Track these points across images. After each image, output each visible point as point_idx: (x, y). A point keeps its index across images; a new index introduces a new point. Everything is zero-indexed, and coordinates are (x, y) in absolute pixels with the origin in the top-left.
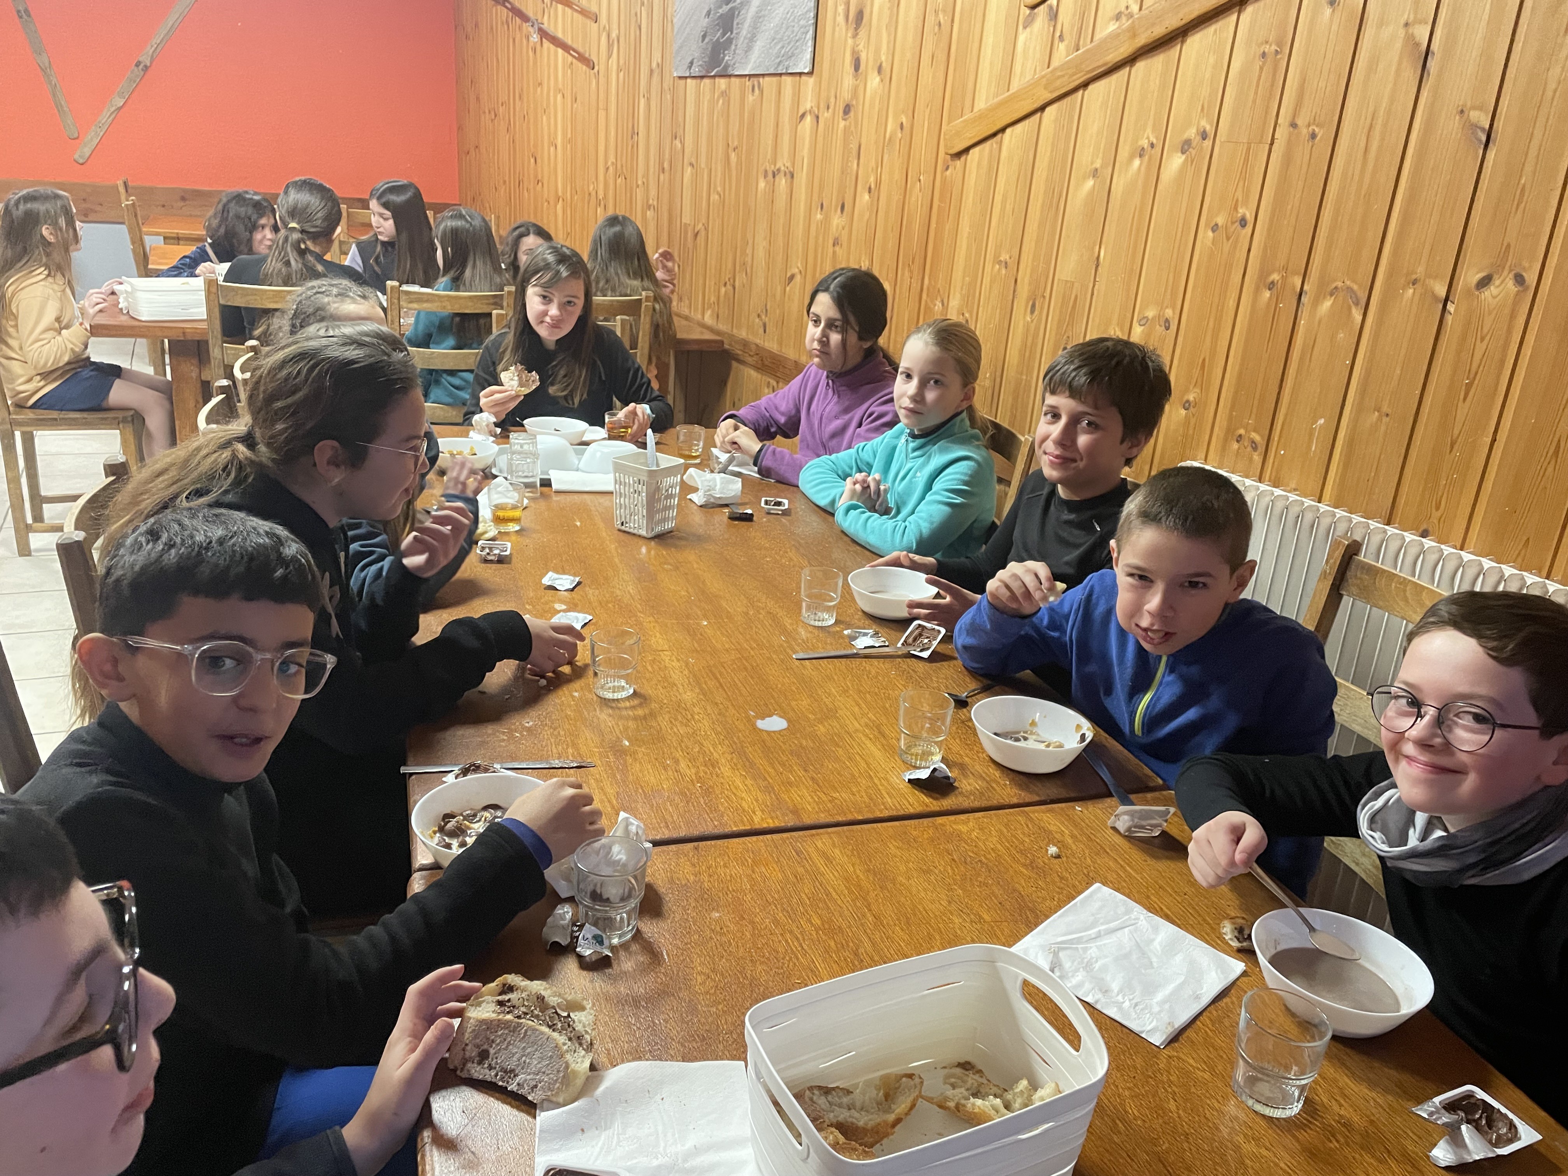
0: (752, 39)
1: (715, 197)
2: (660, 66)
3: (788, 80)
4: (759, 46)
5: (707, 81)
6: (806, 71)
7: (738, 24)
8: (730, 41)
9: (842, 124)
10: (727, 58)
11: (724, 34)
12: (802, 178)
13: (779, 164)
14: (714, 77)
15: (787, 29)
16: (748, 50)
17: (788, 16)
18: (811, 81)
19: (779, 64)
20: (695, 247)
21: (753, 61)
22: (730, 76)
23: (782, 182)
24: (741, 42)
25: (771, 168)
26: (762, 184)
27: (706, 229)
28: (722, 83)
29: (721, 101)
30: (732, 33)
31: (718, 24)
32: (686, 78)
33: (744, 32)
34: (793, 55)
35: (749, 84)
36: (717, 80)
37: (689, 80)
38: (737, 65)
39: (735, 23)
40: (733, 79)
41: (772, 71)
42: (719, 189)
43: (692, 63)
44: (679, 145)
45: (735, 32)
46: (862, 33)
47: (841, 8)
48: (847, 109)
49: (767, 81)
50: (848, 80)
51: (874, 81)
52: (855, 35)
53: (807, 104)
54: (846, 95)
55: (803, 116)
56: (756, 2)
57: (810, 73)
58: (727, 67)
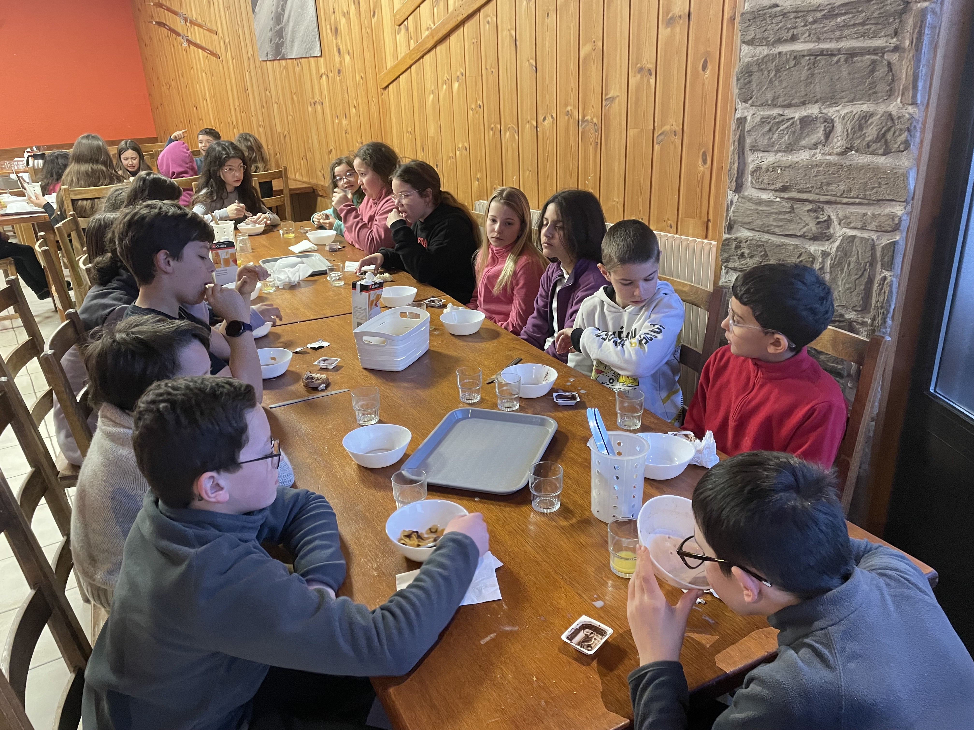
1: (290, 118)
4: (296, 44)
8: (283, 43)
9: (338, 78)
11: (280, 40)
12: (327, 104)
13: (316, 99)
14: (279, 60)
20: (285, 143)
22: (286, 59)
23: (318, 107)
25: (312, 101)
26: (310, 109)
27: (289, 133)
29: (284, 71)
33: (289, 39)
42: (291, 113)
44: (269, 94)
46: (339, 38)
47: (328, 27)
48: (339, 71)
49: (302, 61)
50: (337, 59)
51: (347, 58)
52: (336, 38)
53: (323, 70)
54: (337, 66)
55: (321, 76)
56: (291, 24)
57: (321, 56)
58: (284, 55)
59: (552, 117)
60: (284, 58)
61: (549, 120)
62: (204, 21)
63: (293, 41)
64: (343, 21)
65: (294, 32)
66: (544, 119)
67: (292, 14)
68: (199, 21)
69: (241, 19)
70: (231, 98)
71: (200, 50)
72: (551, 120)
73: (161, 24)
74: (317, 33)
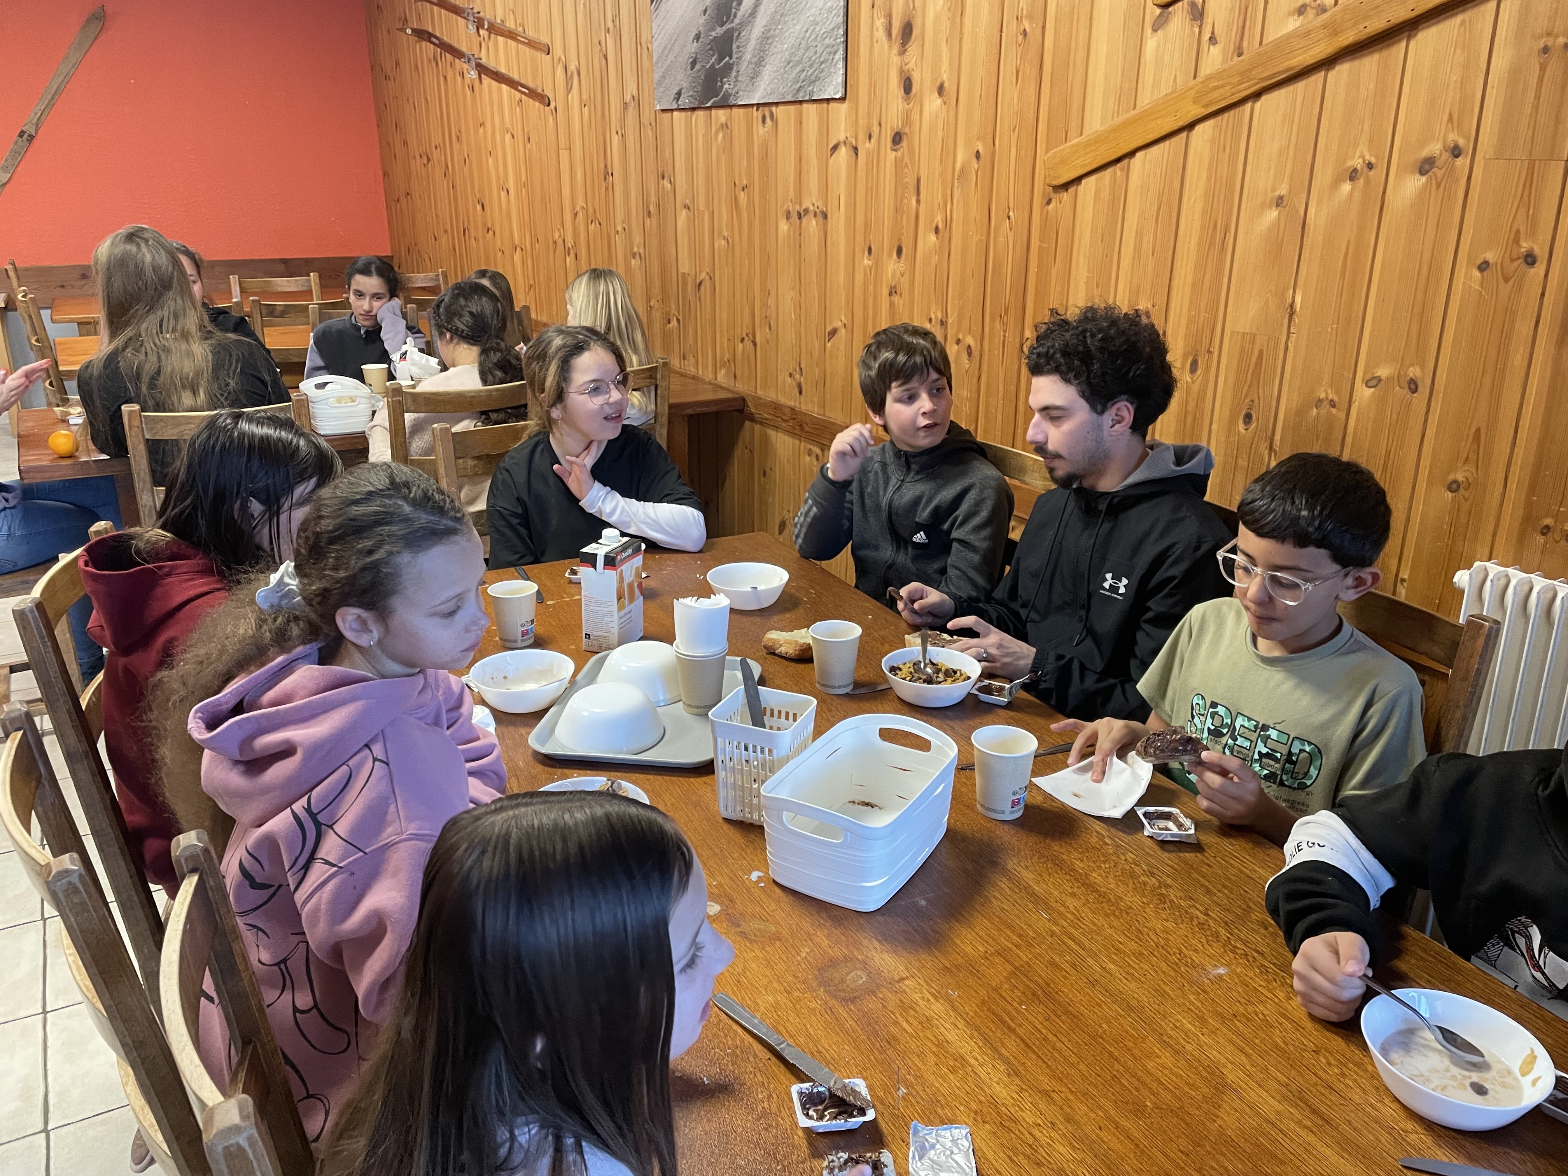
1: (721, 243)
3: (813, 107)
4: (769, 71)
5: (700, 113)
6: (836, 96)
7: (738, 47)
8: (729, 68)
9: (892, 155)
10: (726, 86)
11: (720, 60)
12: (839, 218)
13: (806, 204)
14: (710, 108)
15: (808, 49)
16: (755, 76)
17: (808, 34)
18: (844, 106)
19: (798, 90)
20: (698, 298)
21: (762, 87)
22: (731, 107)
23: (812, 224)
24: (743, 68)
25: (795, 209)
26: (784, 227)
28: (721, 115)
29: (720, 136)
30: (731, 58)
31: (711, 49)
32: (672, 110)
33: (747, 57)
34: (818, 78)
35: (756, 114)
36: (713, 111)
37: (675, 113)
38: (741, 93)
39: (734, 46)
40: (735, 110)
41: (790, 98)
42: (726, 233)
43: (679, 94)
44: (668, 186)
45: (735, 56)
46: (913, 49)
48: (897, 138)
50: (896, 105)
51: (934, 104)
52: (902, 51)
54: (894, 121)
55: (835, 148)
56: (761, 21)
57: (843, 98)
58: (726, 96)
60: (725, 104)
63: (759, 63)
74: (841, 39)
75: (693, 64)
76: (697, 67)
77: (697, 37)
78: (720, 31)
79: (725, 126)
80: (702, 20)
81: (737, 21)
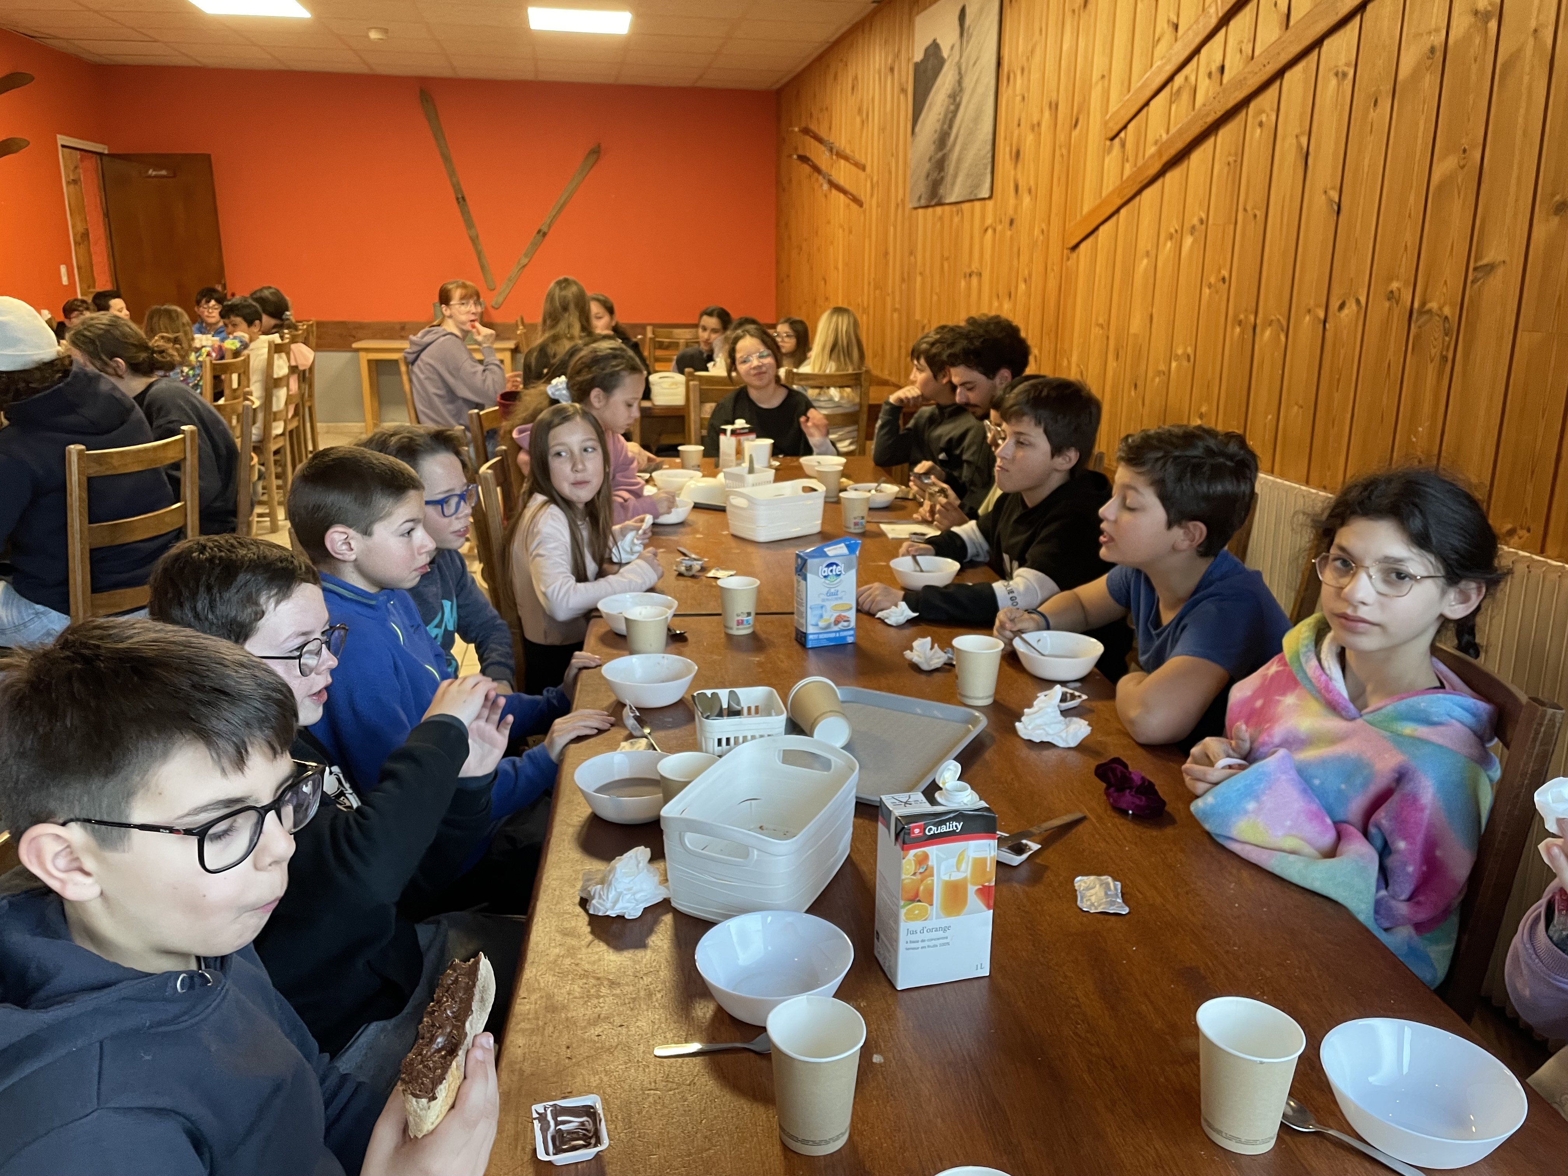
0: (955, 176)
1: (935, 298)
2: (903, 201)
3: (977, 204)
4: (960, 179)
5: (930, 210)
6: (987, 196)
8: (942, 178)
9: (1009, 233)
10: (941, 191)
11: (939, 174)
12: (986, 277)
13: (973, 268)
14: (934, 206)
15: (976, 166)
16: (953, 184)
17: (976, 157)
18: (990, 203)
19: (972, 193)
21: (956, 191)
22: (943, 204)
23: (975, 280)
24: (949, 179)
25: (967, 271)
26: (963, 283)
28: (939, 210)
29: (938, 224)
30: (944, 173)
31: (936, 167)
32: (917, 208)
33: (951, 172)
34: (979, 185)
35: (955, 209)
36: (936, 208)
37: (919, 210)
38: (947, 195)
39: (946, 165)
40: (945, 207)
41: (967, 198)
42: (937, 289)
43: (920, 197)
45: (945, 171)
46: (1020, 166)
47: (1008, 149)
48: (1012, 222)
49: (966, 206)
50: (1012, 201)
51: (1027, 200)
52: (1016, 167)
53: (989, 221)
54: (1011, 212)
55: (986, 230)
56: (957, 148)
57: (990, 198)
58: (941, 198)
59: (1358, 301)
60: (940, 204)
61: (1351, 308)
62: (853, 152)
64: (1030, 138)
65: (959, 160)
66: (1342, 306)
67: (962, 132)
68: (848, 151)
69: (897, 145)
70: (866, 268)
71: (842, 196)
72: (1354, 307)
73: (803, 159)
74: (990, 160)
75: (928, 176)
76: (930, 179)
77: (930, 159)
78: (940, 155)
79: (941, 218)
80: (933, 148)
81: (948, 148)
